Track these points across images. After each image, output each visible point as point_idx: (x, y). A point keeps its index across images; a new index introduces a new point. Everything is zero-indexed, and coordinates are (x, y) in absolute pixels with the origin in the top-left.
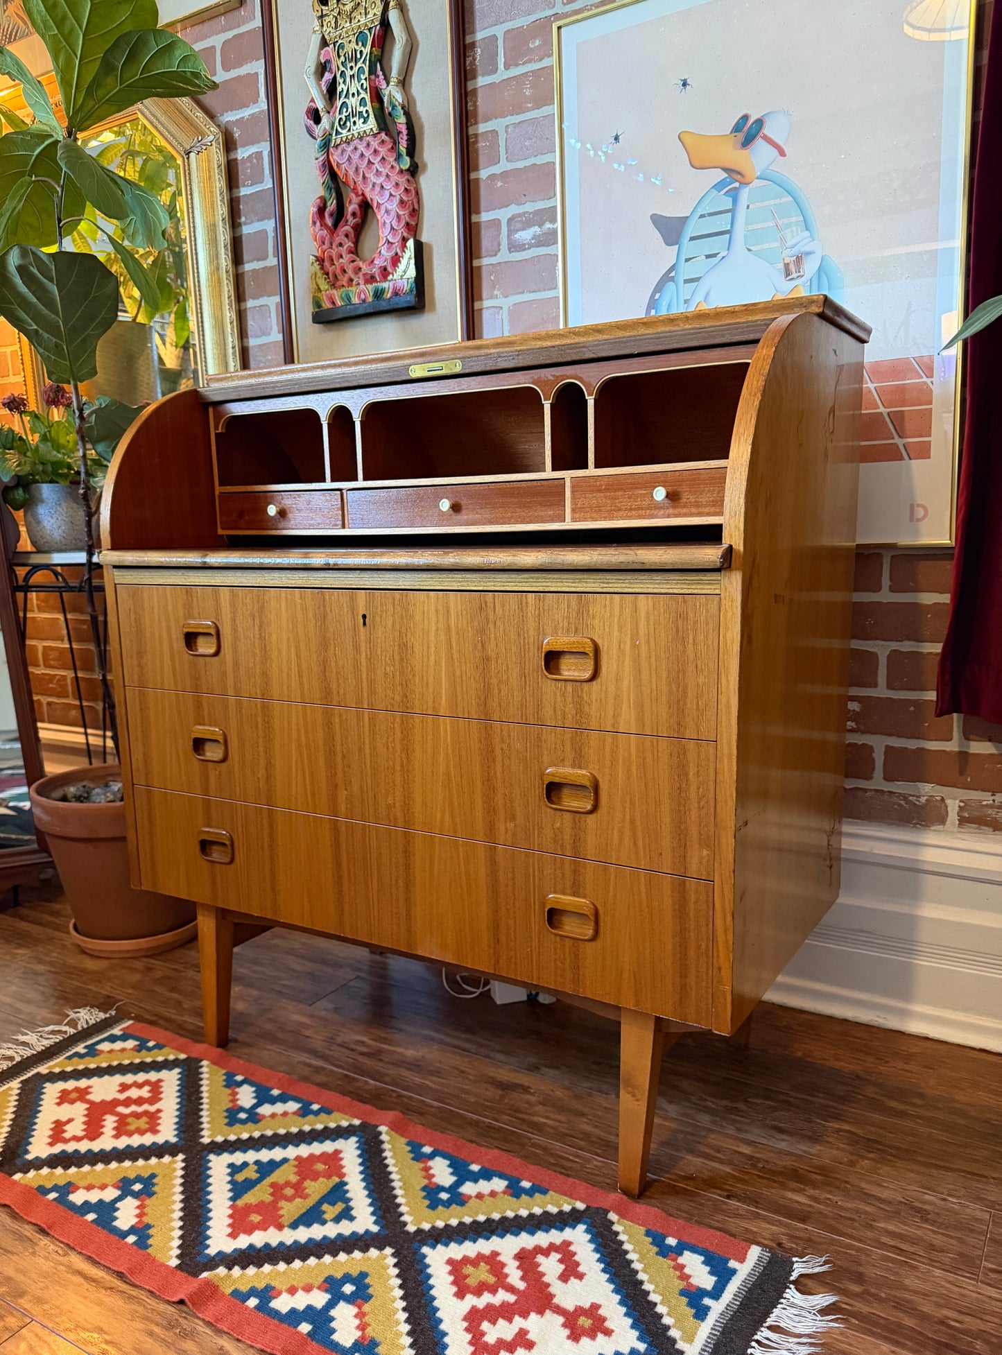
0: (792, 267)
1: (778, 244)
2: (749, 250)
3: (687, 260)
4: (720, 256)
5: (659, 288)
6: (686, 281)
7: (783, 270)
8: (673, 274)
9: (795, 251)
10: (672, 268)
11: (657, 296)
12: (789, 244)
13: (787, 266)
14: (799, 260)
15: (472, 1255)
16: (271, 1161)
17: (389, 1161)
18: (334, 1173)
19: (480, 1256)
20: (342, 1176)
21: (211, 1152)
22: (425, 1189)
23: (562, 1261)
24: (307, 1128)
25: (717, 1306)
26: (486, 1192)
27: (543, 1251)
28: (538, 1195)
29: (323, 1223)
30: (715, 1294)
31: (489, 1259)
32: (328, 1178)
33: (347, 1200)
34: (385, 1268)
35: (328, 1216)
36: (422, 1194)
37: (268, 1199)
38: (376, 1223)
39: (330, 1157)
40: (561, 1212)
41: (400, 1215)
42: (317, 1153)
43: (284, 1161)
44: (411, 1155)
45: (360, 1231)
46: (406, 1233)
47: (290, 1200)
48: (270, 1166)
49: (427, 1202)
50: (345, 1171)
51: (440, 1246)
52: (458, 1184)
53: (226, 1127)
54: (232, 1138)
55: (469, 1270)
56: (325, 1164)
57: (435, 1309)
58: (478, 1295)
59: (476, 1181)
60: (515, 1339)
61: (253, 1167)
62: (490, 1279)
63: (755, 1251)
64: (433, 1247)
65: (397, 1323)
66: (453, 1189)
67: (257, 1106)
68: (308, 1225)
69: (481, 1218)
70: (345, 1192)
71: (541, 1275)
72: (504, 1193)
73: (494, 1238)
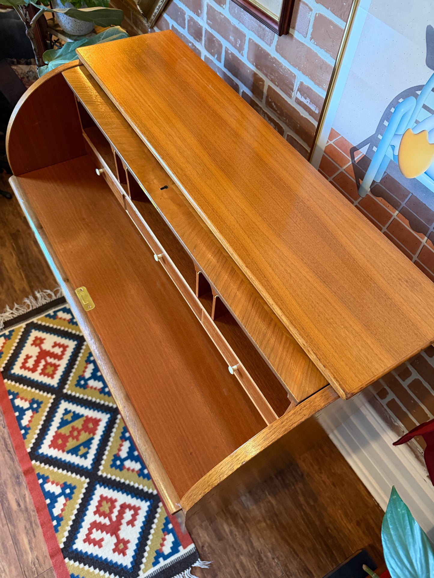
5: (405, 96)
6: (425, 107)
8: (419, 92)
10: (420, 88)
11: (401, 100)
15: (109, 497)
16: (78, 414)
17: (113, 435)
18: (93, 431)
19: (111, 499)
20: (94, 434)
21: (63, 399)
22: (115, 456)
23: (132, 515)
24: (98, 401)
25: (163, 563)
26: (132, 468)
27: (130, 507)
28: (146, 479)
29: (77, 455)
30: (166, 558)
31: (112, 502)
32: (89, 433)
33: (89, 448)
34: (82, 488)
35: (80, 453)
36: (113, 458)
37: (68, 434)
38: (92, 465)
39: (96, 422)
40: (147, 492)
41: (100, 465)
42: (94, 417)
43: (82, 416)
44: (121, 435)
45: (85, 466)
46: (97, 475)
47: (73, 439)
48: (76, 416)
49: (111, 463)
50: (97, 432)
51: (103, 487)
52: (126, 459)
53: (74, 386)
54: (73, 394)
55: (104, 503)
56: (93, 425)
57: (85, 515)
58: (100, 516)
59: (132, 461)
60: (98, 541)
61: (71, 414)
62: (107, 511)
63: (192, 547)
64: (101, 486)
65: (73, 514)
66: (123, 461)
67: (90, 379)
68: (72, 454)
69: (122, 481)
70: (91, 443)
71: (123, 518)
72: (137, 472)
73: (120, 493)
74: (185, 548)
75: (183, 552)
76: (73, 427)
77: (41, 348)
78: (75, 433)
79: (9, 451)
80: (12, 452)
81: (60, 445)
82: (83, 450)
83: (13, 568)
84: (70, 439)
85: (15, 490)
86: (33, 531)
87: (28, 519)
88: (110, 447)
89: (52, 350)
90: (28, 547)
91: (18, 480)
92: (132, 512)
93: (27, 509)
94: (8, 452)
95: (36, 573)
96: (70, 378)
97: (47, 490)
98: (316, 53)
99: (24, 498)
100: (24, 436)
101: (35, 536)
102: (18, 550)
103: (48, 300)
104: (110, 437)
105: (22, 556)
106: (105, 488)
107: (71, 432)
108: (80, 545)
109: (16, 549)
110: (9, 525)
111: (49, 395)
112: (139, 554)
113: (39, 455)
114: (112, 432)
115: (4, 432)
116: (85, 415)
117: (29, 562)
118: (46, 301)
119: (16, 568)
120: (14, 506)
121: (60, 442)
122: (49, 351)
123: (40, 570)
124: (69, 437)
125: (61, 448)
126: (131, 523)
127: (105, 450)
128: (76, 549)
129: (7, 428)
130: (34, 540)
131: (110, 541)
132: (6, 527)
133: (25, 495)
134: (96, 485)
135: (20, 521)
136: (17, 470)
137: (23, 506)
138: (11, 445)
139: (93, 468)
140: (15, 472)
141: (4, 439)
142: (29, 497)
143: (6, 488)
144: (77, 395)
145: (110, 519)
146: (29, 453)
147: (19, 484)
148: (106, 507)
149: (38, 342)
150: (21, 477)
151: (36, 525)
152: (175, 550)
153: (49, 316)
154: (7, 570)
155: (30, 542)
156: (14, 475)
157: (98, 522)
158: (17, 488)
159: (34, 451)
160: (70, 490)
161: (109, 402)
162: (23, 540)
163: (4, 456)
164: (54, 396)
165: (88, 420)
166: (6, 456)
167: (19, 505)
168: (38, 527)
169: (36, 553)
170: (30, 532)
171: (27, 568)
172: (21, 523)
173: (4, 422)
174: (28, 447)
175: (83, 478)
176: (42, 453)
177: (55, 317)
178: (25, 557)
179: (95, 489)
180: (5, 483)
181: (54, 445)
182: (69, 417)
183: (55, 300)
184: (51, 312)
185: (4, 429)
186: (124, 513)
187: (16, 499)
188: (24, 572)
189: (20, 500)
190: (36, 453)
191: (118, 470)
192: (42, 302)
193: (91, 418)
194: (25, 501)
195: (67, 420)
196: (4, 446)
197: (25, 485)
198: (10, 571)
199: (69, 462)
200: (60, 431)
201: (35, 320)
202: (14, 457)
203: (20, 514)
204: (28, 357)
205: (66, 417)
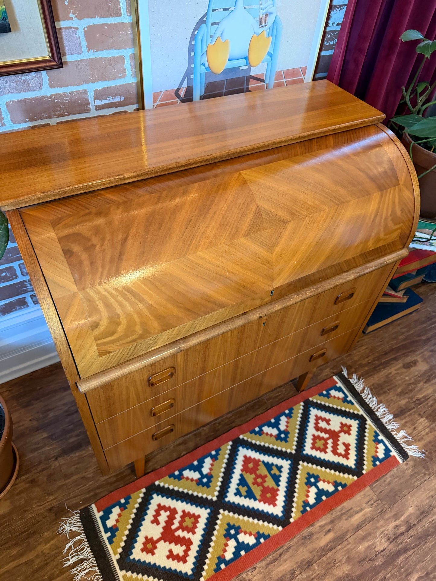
0: (263, 20)
1: (258, 6)
2: (245, 8)
3: (214, 11)
4: (230, 10)
5: (198, 27)
6: (213, 24)
7: (259, 22)
8: (205, 19)
9: (265, 11)
10: (205, 15)
11: (196, 32)
12: (264, 6)
13: (261, 19)
14: (266, 16)
15: (312, 441)
16: (239, 480)
17: (258, 443)
18: (256, 462)
19: (313, 440)
20: (259, 461)
21: (224, 499)
22: (277, 439)
23: (323, 421)
24: (225, 461)
25: (350, 398)
26: (286, 424)
27: (317, 423)
28: (293, 411)
29: (280, 476)
30: (346, 396)
31: (315, 438)
32: (259, 465)
33: (272, 464)
34: (308, 466)
35: (277, 473)
36: (279, 441)
37: (261, 488)
38: (287, 460)
39: (247, 460)
40: (303, 410)
41: (286, 452)
42: (242, 463)
43: (241, 475)
44: (258, 435)
45: (289, 467)
46: (295, 454)
47: (265, 482)
48: (242, 482)
49: (283, 442)
50: (257, 458)
51: (305, 448)
52: (279, 429)
53: (209, 489)
54: (218, 489)
55: (317, 445)
56: (250, 463)
57: (329, 461)
58: (327, 448)
59: (280, 424)
60: (346, 447)
61: (240, 487)
62: (323, 442)
63: (335, 378)
64: (304, 450)
65: (330, 472)
66: (280, 432)
67: (201, 473)
68: (280, 481)
69: (297, 431)
70: (268, 463)
71: (326, 429)
72: (288, 419)
73: (307, 432)
74: (337, 383)
75: (340, 384)
76: (254, 484)
77: (159, 540)
78: (259, 480)
79: (280, 555)
80: (281, 551)
81: (272, 495)
82: (275, 471)
83: (379, 524)
84: (266, 485)
85: (317, 539)
86: (348, 511)
87: (339, 518)
88: (269, 444)
89: (163, 524)
90: (361, 514)
91: (308, 537)
92: (320, 421)
93: (332, 522)
94: (282, 557)
95: (378, 502)
96: (200, 495)
97: (314, 501)
98: (100, 57)
99: (322, 527)
100: (266, 537)
101: (351, 509)
102: (365, 522)
103: (86, 545)
104: (260, 445)
105: (368, 518)
106: (305, 446)
107: (258, 485)
108: (351, 462)
109: (365, 525)
110: (348, 537)
111: (220, 516)
112: (348, 415)
113: (284, 515)
114: (256, 444)
115: (260, 567)
116: (240, 472)
117: (371, 510)
118: (86, 548)
119: (378, 521)
120: (331, 536)
121: (269, 495)
122: (164, 528)
123: (375, 498)
124: (263, 487)
125: (274, 493)
126: (328, 422)
127: (273, 448)
128: (355, 465)
129: (256, 565)
130: (355, 509)
131: (343, 438)
132: (349, 540)
133: (320, 526)
134: (303, 454)
135: (342, 527)
136: (298, 541)
137: (330, 527)
138: (274, 555)
139: (290, 459)
140: (300, 543)
141: (268, 564)
142: (321, 521)
143: (316, 549)
144: (219, 484)
145: (328, 439)
146: (283, 527)
147: (311, 535)
148: (320, 444)
149: (149, 546)
150: (304, 535)
151: (342, 509)
152: (340, 390)
153: (110, 540)
154: (382, 530)
155: (357, 512)
156: (303, 543)
157: (332, 449)
158: (315, 537)
159: (281, 522)
160: (311, 478)
161: (227, 449)
162: (356, 520)
163: (286, 560)
164: (221, 511)
165: (245, 469)
166: (285, 557)
167: (329, 531)
168: (343, 506)
169: (364, 505)
170: (349, 513)
171: (376, 510)
172: (344, 525)
173: (248, 571)
174: (278, 529)
175: (300, 467)
176: (282, 512)
177: (113, 530)
178: (369, 515)
179: (307, 454)
180: (312, 552)
181: (272, 502)
182: (243, 490)
183: (86, 534)
184: (105, 536)
185: (257, 568)
186: (321, 428)
187: (324, 536)
188: (379, 513)
189: (325, 530)
190: (282, 520)
191: (289, 435)
192: (87, 554)
193: (243, 466)
194: (325, 524)
195: (246, 492)
196: (276, 563)
197: (311, 528)
198: (382, 526)
199: (287, 483)
200: (258, 497)
201: (115, 558)
202: (286, 548)
203: (336, 527)
204: (171, 556)
205: (244, 493)
